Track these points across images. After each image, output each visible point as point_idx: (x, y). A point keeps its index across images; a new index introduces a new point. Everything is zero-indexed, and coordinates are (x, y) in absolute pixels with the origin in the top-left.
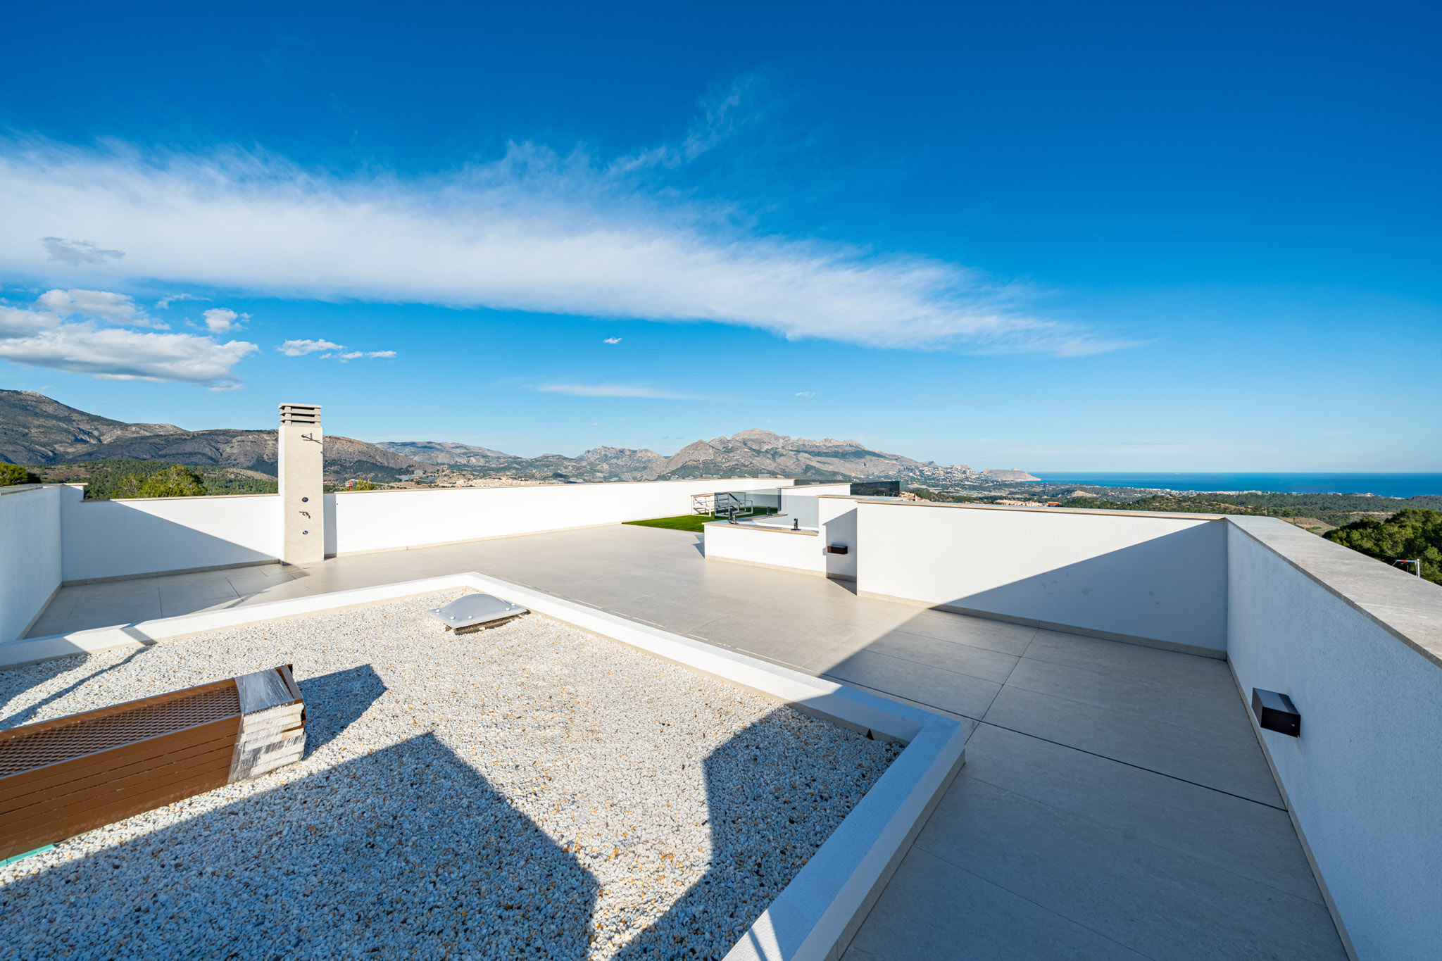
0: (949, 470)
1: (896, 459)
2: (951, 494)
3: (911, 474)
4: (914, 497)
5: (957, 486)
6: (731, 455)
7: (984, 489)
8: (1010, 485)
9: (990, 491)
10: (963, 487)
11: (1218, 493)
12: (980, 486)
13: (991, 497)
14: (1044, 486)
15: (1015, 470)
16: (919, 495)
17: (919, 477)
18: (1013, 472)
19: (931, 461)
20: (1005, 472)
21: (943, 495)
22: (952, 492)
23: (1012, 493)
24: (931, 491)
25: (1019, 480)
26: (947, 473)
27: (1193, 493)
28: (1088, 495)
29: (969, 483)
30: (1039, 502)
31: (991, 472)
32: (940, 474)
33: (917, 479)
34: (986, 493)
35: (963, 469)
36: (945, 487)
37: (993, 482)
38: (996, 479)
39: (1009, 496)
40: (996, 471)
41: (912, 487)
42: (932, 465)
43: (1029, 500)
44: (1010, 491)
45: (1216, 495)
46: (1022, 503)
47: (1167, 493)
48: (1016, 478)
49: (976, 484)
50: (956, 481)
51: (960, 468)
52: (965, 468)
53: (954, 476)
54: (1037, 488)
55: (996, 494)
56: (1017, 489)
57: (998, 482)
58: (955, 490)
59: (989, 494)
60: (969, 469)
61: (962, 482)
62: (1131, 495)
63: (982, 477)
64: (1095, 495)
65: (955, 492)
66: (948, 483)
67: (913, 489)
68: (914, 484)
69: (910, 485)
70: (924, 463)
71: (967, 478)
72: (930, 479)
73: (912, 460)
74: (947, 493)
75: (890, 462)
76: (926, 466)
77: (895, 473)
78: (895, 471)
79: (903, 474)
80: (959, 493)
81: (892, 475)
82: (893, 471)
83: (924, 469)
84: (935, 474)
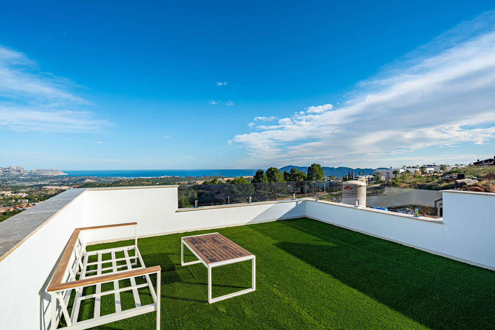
0: (7, 170)
2: (9, 185)
5: (14, 180)
7: (34, 181)
8: (50, 178)
9: (38, 182)
10: (19, 180)
11: (141, 178)
12: (31, 179)
13: (39, 185)
14: (70, 178)
15: (54, 169)
18: (52, 170)
20: (47, 171)
21: (3, 186)
22: (10, 184)
25: (56, 175)
26: (6, 172)
27: (133, 178)
28: (92, 181)
29: (23, 177)
30: (68, 186)
31: (38, 170)
34: (35, 183)
35: (18, 169)
36: (4, 181)
37: (39, 176)
38: (41, 175)
39: (50, 184)
40: (41, 170)
43: (62, 185)
44: (50, 181)
45: (140, 179)
46: (59, 187)
47: (124, 179)
48: (54, 174)
49: (27, 178)
50: (13, 176)
51: (15, 168)
52: (19, 168)
53: (11, 174)
54: (66, 179)
55: (42, 183)
56: (55, 180)
57: (42, 176)
58: (13, 182)
59: (37, 183)
60: (22, 169)
61: (17, 177)
62: (110, 180)
63: (32, 174)
64: (95, 181)
65: (12, 183)
66: (7, 178)
71: (21, 174)
74: (6, 184)
80: (16, 184)
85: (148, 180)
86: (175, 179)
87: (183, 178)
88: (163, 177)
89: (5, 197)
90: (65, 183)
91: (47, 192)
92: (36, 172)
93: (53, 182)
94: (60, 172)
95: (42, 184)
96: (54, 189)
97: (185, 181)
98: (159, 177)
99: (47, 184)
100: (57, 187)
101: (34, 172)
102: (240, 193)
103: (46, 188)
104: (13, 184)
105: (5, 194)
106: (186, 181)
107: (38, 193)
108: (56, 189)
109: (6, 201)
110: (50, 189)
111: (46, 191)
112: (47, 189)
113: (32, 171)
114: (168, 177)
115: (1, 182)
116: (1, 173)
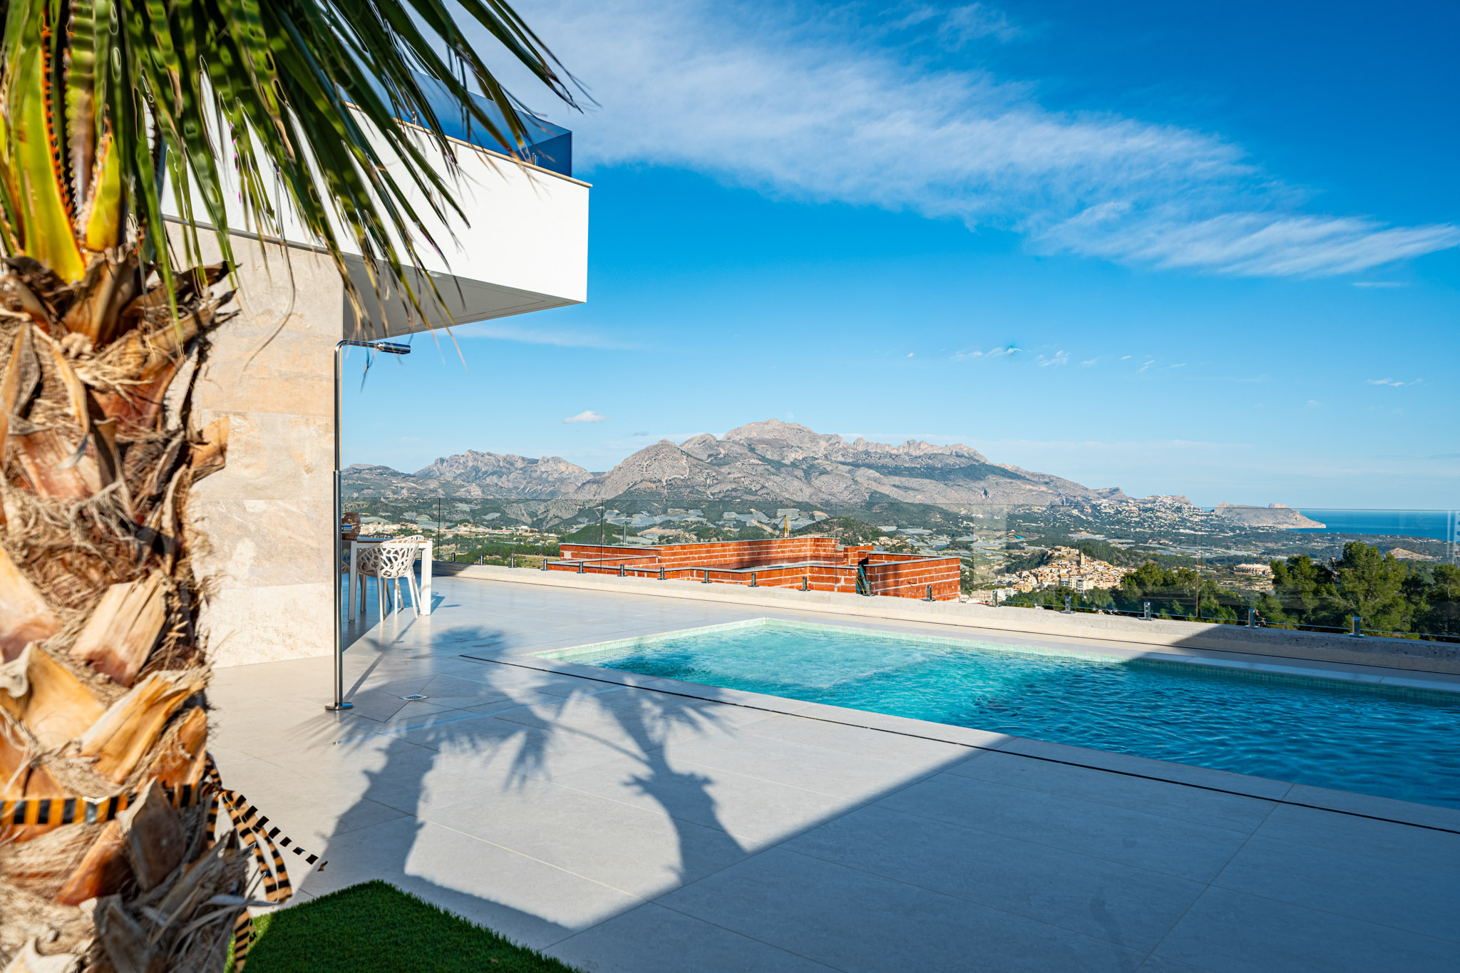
0: (1149, 506)
1: (1046, 483)
2: (1151, 552)
3: (1075, 512)
4: (1079, 555)
5: (1165, 537)
6: (725, 470)
7: (1217, 543)
8: (1266, 536)
9: (1228, 548)
10: (1177, 539)
12: (1208, 536)
13: (1230, 559)
14: (1333, 539)
15: (1278, 506)
16: (1088, 552)
17: (1090, 519)
18: (1271, 510)
19: (1114, 486)
20: (1257, 512)
21: (1136, 554)
22: (1154, 549)
23: (1269, 551)
24: (1113, 545)
25: (1284, 527)
26: (1146, 511)
28: (1416, 557)
29: (1187, 531)
31: (1230, 509)
32: (1131, 512)
33: (1090, 523)
34: (1221, 551)
35: (1177, 505)
36: (1140, 538)
37: (1233, 530)
38: (1240, 524)
39: (1264, 557)
40: (1239, 507)
41: (1074, 536)
42: (1116, 496)
44: (1266, 548)
48: (1279, 523)
49: (1200, 533)
50: (1162, 527)
51: (1169, 501)
52: (1179, 502)
53: (1158, 518)
54: (1317, 542)
55: (1239, 553)
56: (1280, 544)
57: (1243, 529)
58: (1160, 544)
59: (1225, 553)
60: (1187, 504)
61: (1174, 528)
63: (1212, 520)
64: (1431, 557)
65: (1159, 548)
66: (1147, 530)
67: (1078, 540)
68: (1081, 531)
69: (1072, 532)
70: (1101, 491)
71: (1183, 520)
72: (1113, 523)
73: (1077, 484)
74: (1144, 550)
75: (1035, 488)
76: (1104, 498)
77: (1044, 509)
78: (1044, 506)
79: (1059, 511)
80: (1168, 550)
81: (1037, 513)
82: (1041, 506)
83: (1100, 502)
84: (1120, 513)
90: (1315, 556)
91: (1251, 584)
92: (1223, 516)
93: (1273, 550)
94: (1298, 516)
95: (1238, 556)
99: (1255, 558)
101: (1218, 512)
103: (1248, 571)
104: (1162, 549)
107: (1225, 584)
110: (1261, 573)
111: (1248, 579)
112: (1250, 574)
113: (1213, 511)
115: (1133, 543)
116: (1135, 515)
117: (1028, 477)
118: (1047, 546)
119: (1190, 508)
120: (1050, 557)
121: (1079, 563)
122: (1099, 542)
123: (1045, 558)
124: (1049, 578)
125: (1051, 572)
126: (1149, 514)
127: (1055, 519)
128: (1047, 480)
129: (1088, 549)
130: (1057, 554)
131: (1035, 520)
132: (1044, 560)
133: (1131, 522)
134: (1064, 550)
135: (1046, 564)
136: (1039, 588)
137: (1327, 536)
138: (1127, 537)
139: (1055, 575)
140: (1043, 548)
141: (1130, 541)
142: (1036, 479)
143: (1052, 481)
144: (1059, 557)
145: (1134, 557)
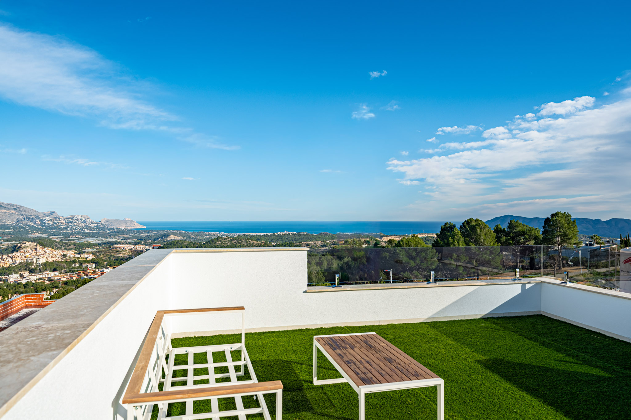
0: (70, 220)
1: (14, 209)
2: (72, 242)
3: (31, 224)
4: (36, 245)
5: (78, 234)
7: (102, 236)
8: (123, 232)
9: (107, 238)
10: (84, 235)
11: (248, 234)
12: (98, 233)
13: (108, 243)
14: (149, 232)
15: (127, 219)
16: (41, 244)
17: (40, 227)
18: (125, 221)
19: (52, 211)
20: (119, 221)
21: (65, 243)
22: (74, 240)
23: (125, 239)
24: (53, 239)
25: (130, 228)
26: (69, 222)
27: (236, 235)
28: (178, 238)
29: (89, 231)
30: (146, 245)
31: (107, 221)
32: (61, 223)
33: (38, 228)
34: (104, 240)
35: (83, 219)
36: (66, 235)
37: (109, 230)
38: (112, 227)
39: (122, 241)
40: (111, 220)
41: (32, 236)
42: (54, 215)
43: (138, 243)
44: (123, 237)
45: (247, 236)
46: (134, 246)
47: (223, 235)
48: (128, 226)
49: (94, 232)
50: (77, 229)
51: (80, 218)
52: (85, 218)
53: (74, 226)
54: (143, 234)
55: (112, 240)
56: (128, 235)
57: (113, 229)
58: (76, 238)
59: (106, 240)
60: (88, 219)
61: (82, 230)
62: (204, 237)
63: (100, 226)
64: (182, 238)
65: (76, 240)
66: (69, 231)
67: (33, 237)
68: (35, 233)
69: (30, 234)
70: (45, 213)
71: (87, 226)
72: (52, 229)
73: (32, 210)
74: (68, 241)
75: (7, 211)
76: (47, 216)
77: (13, 222)
78: (13, 221)
79: (22, 223)
80: (80, 240)
81: (9, 225)
82: (11, 221)
83: (45, 218)
84: (56, 224)
85: (259, 238)
86: (301, 237)
87: (313, 235)
88: (282, 233)
89: (66, 259)
90: (142, 240)
91: (118, 254)
92: (105, 224)
94: (135, 223)
95: (112, 242)
96: (127, 250)
97: (317, 241)
98: (276, 234)
99: (119, 242)
100: (132, 247)
101: (102, 222)
102: (412, 264)
103: (117, 248)
105: (68, 255)
106: (319, 241)
107: (108, 254)
108: (130, 250)
109: (69, 264)
110: (123, 248)
111: (118, 251)
112: (118, 249)
114: (289, 234)
115: (63, 238)
116: (63, 224)
117: (3, 205)
118: (16, 241)
119: (90, 221)
120: (19, 247)
121: (36, 249)
122: (46, 238)
123: (17, 248)
124: (19, 258)
125: (20, 255)
126: (70, 224)
127: (20, 227)
128: (15, 207)
129: (42, 242)
130: (23, 245)
131: (8, 228)
132: (15, 249)
133: (61, 228)
134: (27, 244)
135: (17, 251)
136: (14, 264)
137: (147, 231)
138: (59, 235)
139: (23, 257)
140: (13, 242)
141: (61, 237)
142: (9, 207)
143: (18, 208)
144: (25, 247)
145: (64, 244)
